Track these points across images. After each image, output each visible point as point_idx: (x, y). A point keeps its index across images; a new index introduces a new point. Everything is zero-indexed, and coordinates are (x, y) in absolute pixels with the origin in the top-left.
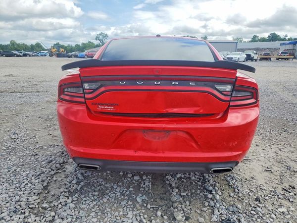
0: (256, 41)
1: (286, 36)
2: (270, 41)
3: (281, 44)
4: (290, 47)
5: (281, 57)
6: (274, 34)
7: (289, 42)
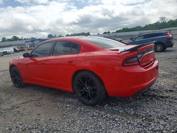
0: (5, 41)
1: (22, 37)
2: (14, 40)
3: (26, 42)
4: (31, 43)
5: (30, 48)
6: (15, 36)
7: (30, 40)
